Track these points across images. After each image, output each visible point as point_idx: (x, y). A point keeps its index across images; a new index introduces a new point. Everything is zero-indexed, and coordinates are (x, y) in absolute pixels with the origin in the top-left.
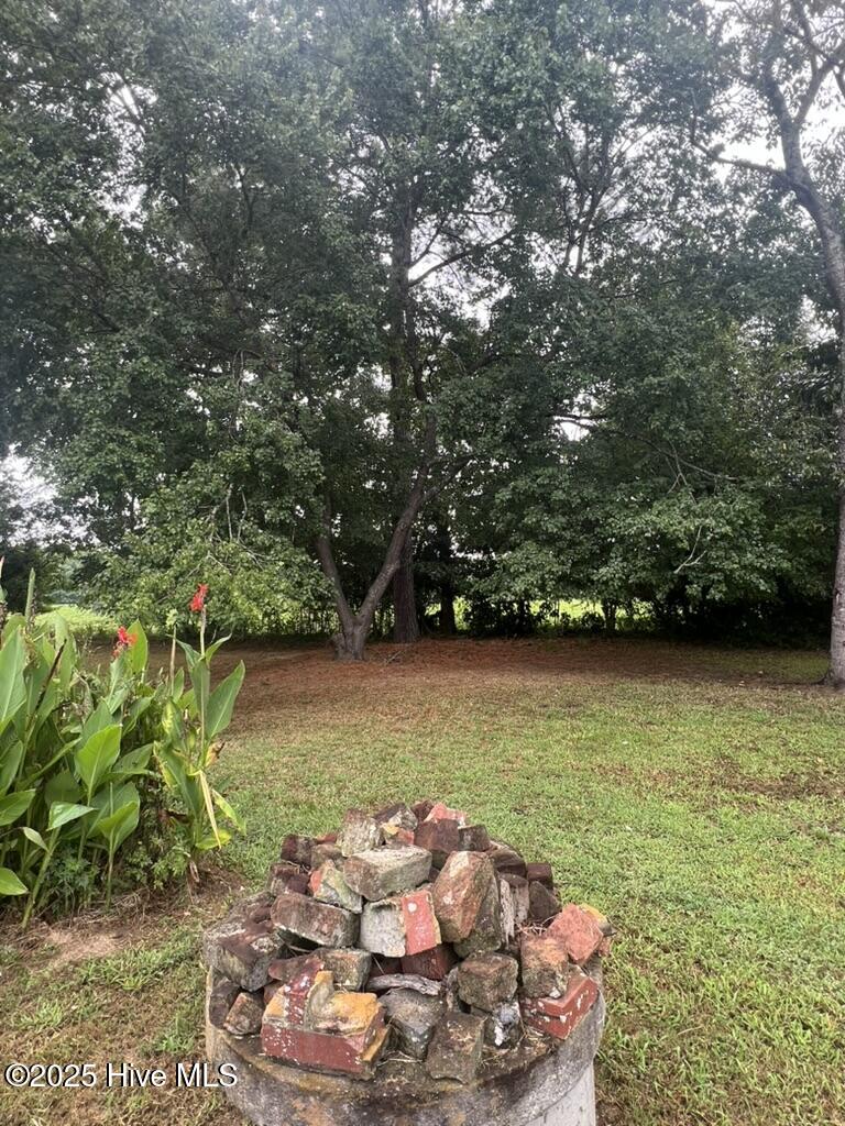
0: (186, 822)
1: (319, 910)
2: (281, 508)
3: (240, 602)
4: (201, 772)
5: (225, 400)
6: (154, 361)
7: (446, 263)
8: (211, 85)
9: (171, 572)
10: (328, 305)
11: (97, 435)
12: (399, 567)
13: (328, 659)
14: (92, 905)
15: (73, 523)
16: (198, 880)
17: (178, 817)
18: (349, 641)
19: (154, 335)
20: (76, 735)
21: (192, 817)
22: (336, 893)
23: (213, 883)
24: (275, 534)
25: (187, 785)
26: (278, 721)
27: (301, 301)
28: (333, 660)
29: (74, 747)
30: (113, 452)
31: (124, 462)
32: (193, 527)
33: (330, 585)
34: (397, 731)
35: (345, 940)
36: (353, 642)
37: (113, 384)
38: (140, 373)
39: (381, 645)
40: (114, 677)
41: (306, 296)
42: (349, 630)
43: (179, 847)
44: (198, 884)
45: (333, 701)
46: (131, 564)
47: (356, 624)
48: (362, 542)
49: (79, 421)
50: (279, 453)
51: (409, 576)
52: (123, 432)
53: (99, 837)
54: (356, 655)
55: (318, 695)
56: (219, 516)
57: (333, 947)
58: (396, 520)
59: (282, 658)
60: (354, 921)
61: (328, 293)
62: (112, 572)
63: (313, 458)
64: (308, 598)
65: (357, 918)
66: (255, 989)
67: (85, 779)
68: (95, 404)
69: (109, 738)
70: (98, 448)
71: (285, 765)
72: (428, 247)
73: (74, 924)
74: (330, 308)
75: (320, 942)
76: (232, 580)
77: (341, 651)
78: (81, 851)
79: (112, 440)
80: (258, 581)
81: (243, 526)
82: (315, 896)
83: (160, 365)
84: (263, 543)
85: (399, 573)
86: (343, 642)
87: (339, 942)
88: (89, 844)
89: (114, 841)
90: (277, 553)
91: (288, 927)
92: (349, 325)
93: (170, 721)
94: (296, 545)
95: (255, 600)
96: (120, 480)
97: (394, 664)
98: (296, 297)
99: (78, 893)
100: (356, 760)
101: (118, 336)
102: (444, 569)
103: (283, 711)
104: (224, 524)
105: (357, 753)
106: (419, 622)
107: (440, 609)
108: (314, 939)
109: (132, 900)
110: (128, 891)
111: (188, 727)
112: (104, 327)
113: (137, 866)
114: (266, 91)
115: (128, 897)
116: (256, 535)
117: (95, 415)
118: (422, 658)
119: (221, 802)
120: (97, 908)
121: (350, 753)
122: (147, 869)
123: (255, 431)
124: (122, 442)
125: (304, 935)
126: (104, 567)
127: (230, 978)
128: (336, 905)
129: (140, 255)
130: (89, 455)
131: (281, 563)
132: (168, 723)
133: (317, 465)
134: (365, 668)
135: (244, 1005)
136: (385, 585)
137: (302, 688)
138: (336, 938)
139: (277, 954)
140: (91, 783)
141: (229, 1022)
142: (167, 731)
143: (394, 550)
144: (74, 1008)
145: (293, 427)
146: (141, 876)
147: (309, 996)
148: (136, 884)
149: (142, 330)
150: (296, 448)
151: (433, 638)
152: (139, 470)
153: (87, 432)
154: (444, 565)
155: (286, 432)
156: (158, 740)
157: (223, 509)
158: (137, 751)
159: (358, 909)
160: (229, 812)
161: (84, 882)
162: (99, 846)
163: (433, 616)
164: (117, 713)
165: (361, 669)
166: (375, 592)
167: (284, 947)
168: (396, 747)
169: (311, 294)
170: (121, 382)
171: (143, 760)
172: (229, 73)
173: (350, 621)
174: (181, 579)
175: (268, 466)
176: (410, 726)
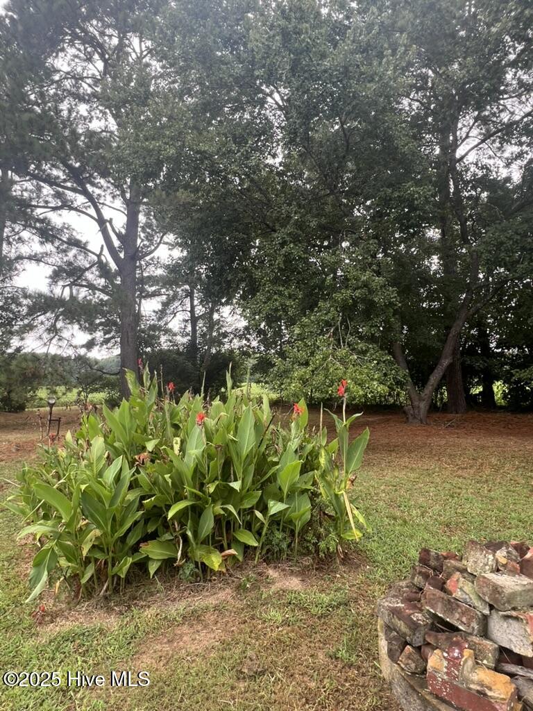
0: (334, 520)
1: (458, 606)
2: (371, 326)
3: (351, 386)
4: (343, 492)
5: (336, 263)
6: (296, 245)
7: (483, 141)
8: (326, 75)
9: (310, 368)
10: (399, 192)
11: (268, 291)
12: (452, 361)
13: (401, 422)
14: (287, 559)
15: (251, 339)
16: (342, 557)
17: (330, 517)
18: (416, 411)
19: (296, 230)
20: (277, 463)
21: (338, 518)
22: (470, 598)
23: (350, 560)
24: (368, 343)
25: (335, 498)
26: (374, 461)
27: (383, 193)
28: (405, 423)
29: (277, 470)
30: (276, 300)
31: (282, 305)
32: (320, 341)
33: (405, 375)
34: (459, 477)
35: (479, 631)
36: (419, 412)
37: (275, 262)
38: (289, 254)
39: (438, 414)
40: (293, 431)
41: (385, 189)
42: (416, 403)
43: (333, 535)
44: (342, 559)
45: (410, 451)
46: (288, 363)
47: (421, 400)
48: (425, 345)
49: (260, 285)
50: (371, 291)
51: (458, 367)
52: (281, 288)
53: (291, 522)
54: (421, 420)
55: (398, 446)
56: (334, 333)
57: (471, 634)
58: (448, 328)
59: (370, 419)
60: (484, 620)
61: (400, 184)
62: (279, 369)
63: (392, 293)
64: (391, 384)
65: (485, 618)
66: (417, 645)
67: (283, 488)
68: (267, 274)
69: (295, 467)
70: (269, 299)
71: (383, 491)
72: (468, 133)
73: (279, 567)
74: (402, 193)
75: (460, 627)
76: (345, 373)
77: (410, 417)
78: (281, 528)
79: (275, 293)
80: (361, 373)
81: (350, 339)
82: (453, 596)
83: (299, 247)
84: (362, 349)
85: (451, 366)
86: (412, 412)
87: (475, 633)
88: (285, 525)
89: (298, 526)
90: (371, 355)
91: (435, 611)
92: (416, 202)
93: (323, 459)
94: (382, 348)
95: (359, 384)
96: (280, 316)
97: (450, 429)
98: (379, 191)
99: (281, 551)
100: (431, 494)
101: (276, 235)
102: (485, 362)
103: (376, 455)
104: (337, 337)
105: (432, 489)
106: (466, 398)
107: (482, 390)
108: (456, 625)
109: (308, 561)
110: (305, 555)
111: (335, 464)
112: (268, 231)
113: (310, 542)
114: (358, 66)
115: (306, 558)
116: (357, 344)
117: (267, 281)
118: (470, 425)
119: (356, 512)
120: (290, 561)
121: (427, 488)
122: (315, 544)
123: (355, 280)
124: (280, 294)
125: (448, 620)
126: (274, 365)
127: (397, 632)
128: (470, 605)
129: (285, 185)
130: (265, 303)
131: (375, 362)
132: (323, 460)
133: (395, 297)
134: (429, 430)
135: (410, 654)
136: (441, 374)
137: (387, 441)
138: (473, 628)
139: (429, 627)
140: (285, 490)
141: (401, 661)
142: (322, 465)
143: (448, 349)
144: (287, 616)
145: (378, 273)
146: (311, 548)
147: (462, 663)
148: (309, 553)
149: (289, 229)
150: (381, 287)
151: (478, 411)
152: (290, 309)
153: (263, 290)
154: (485, 359)
155: (374, 278)
156: (317, 470)
157: (337, 329)
158: (306, 474)
159: (487, 612)
160: (361, 520)
161: (284, 546)
162: (290, 526)
163: (476, 395)
164: (296, 451)
165: (426, 431)
166: (434, 379)
167: (433, 624)
168: (460, 488)
169: (388, 187)
170: (280, 260)
171: (309, 481)
172: (336, 63)
173: (417, 398)
174: (315, 372)
175: (363, 300)
176: (469, 474)
